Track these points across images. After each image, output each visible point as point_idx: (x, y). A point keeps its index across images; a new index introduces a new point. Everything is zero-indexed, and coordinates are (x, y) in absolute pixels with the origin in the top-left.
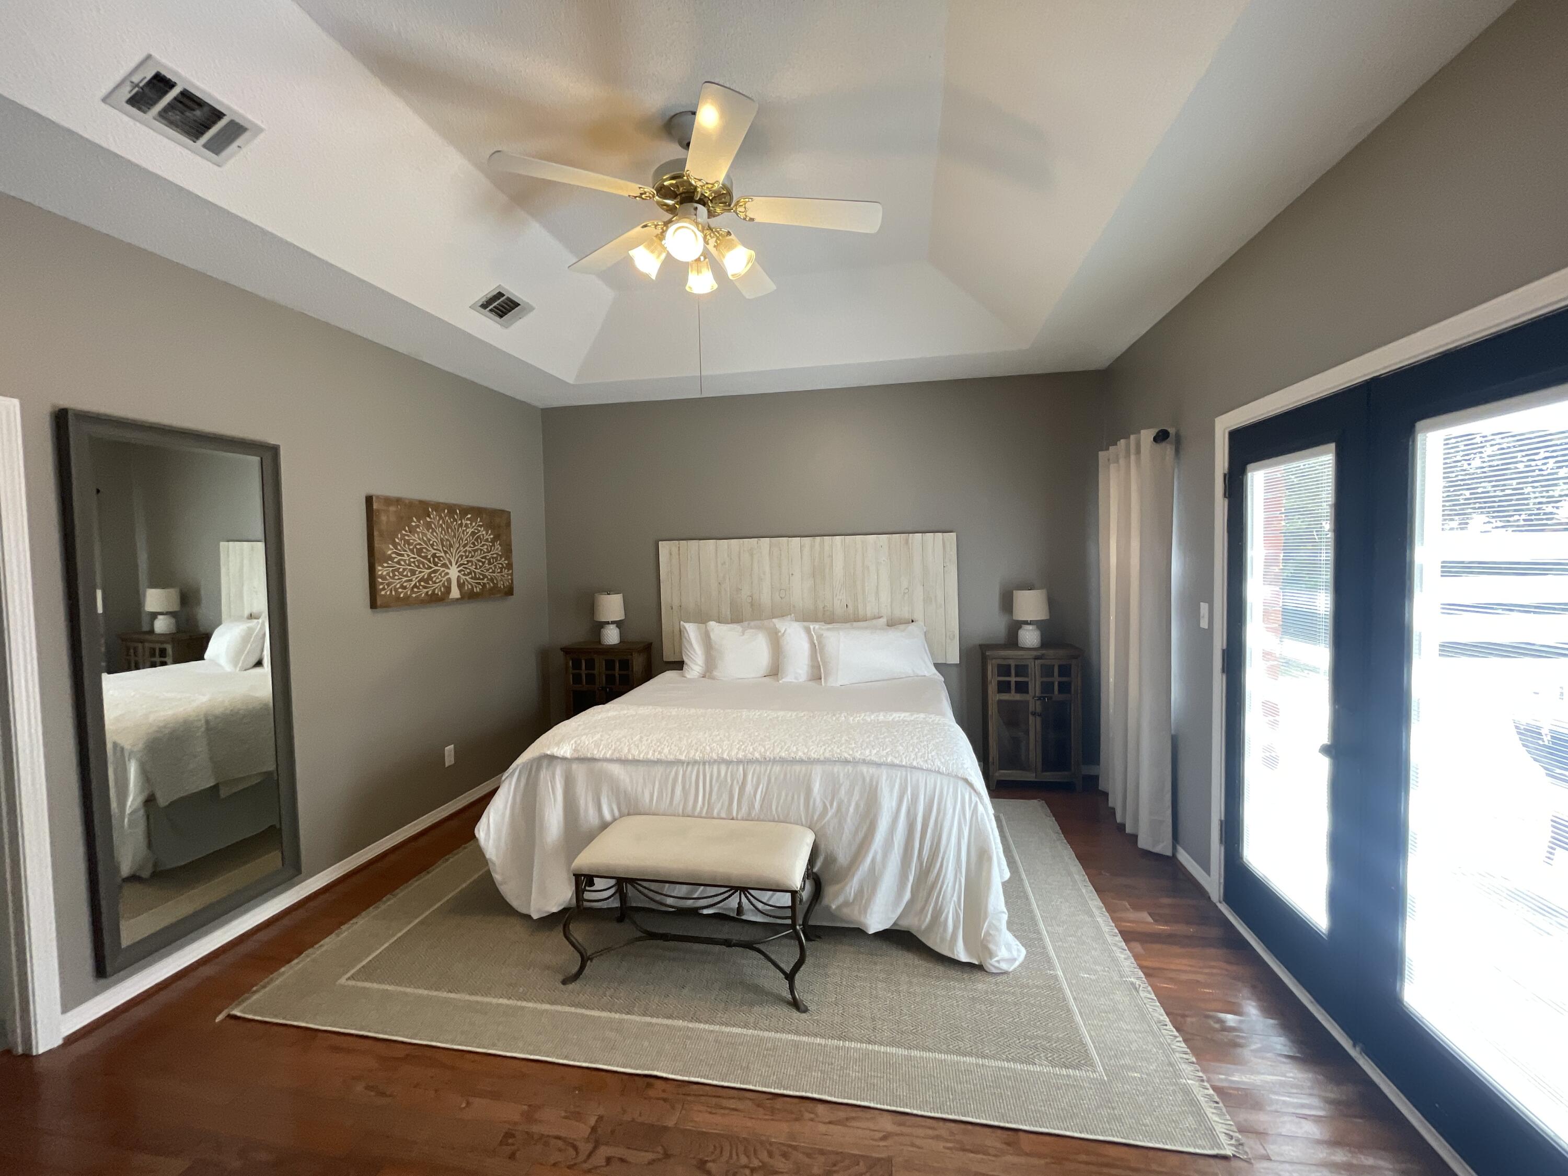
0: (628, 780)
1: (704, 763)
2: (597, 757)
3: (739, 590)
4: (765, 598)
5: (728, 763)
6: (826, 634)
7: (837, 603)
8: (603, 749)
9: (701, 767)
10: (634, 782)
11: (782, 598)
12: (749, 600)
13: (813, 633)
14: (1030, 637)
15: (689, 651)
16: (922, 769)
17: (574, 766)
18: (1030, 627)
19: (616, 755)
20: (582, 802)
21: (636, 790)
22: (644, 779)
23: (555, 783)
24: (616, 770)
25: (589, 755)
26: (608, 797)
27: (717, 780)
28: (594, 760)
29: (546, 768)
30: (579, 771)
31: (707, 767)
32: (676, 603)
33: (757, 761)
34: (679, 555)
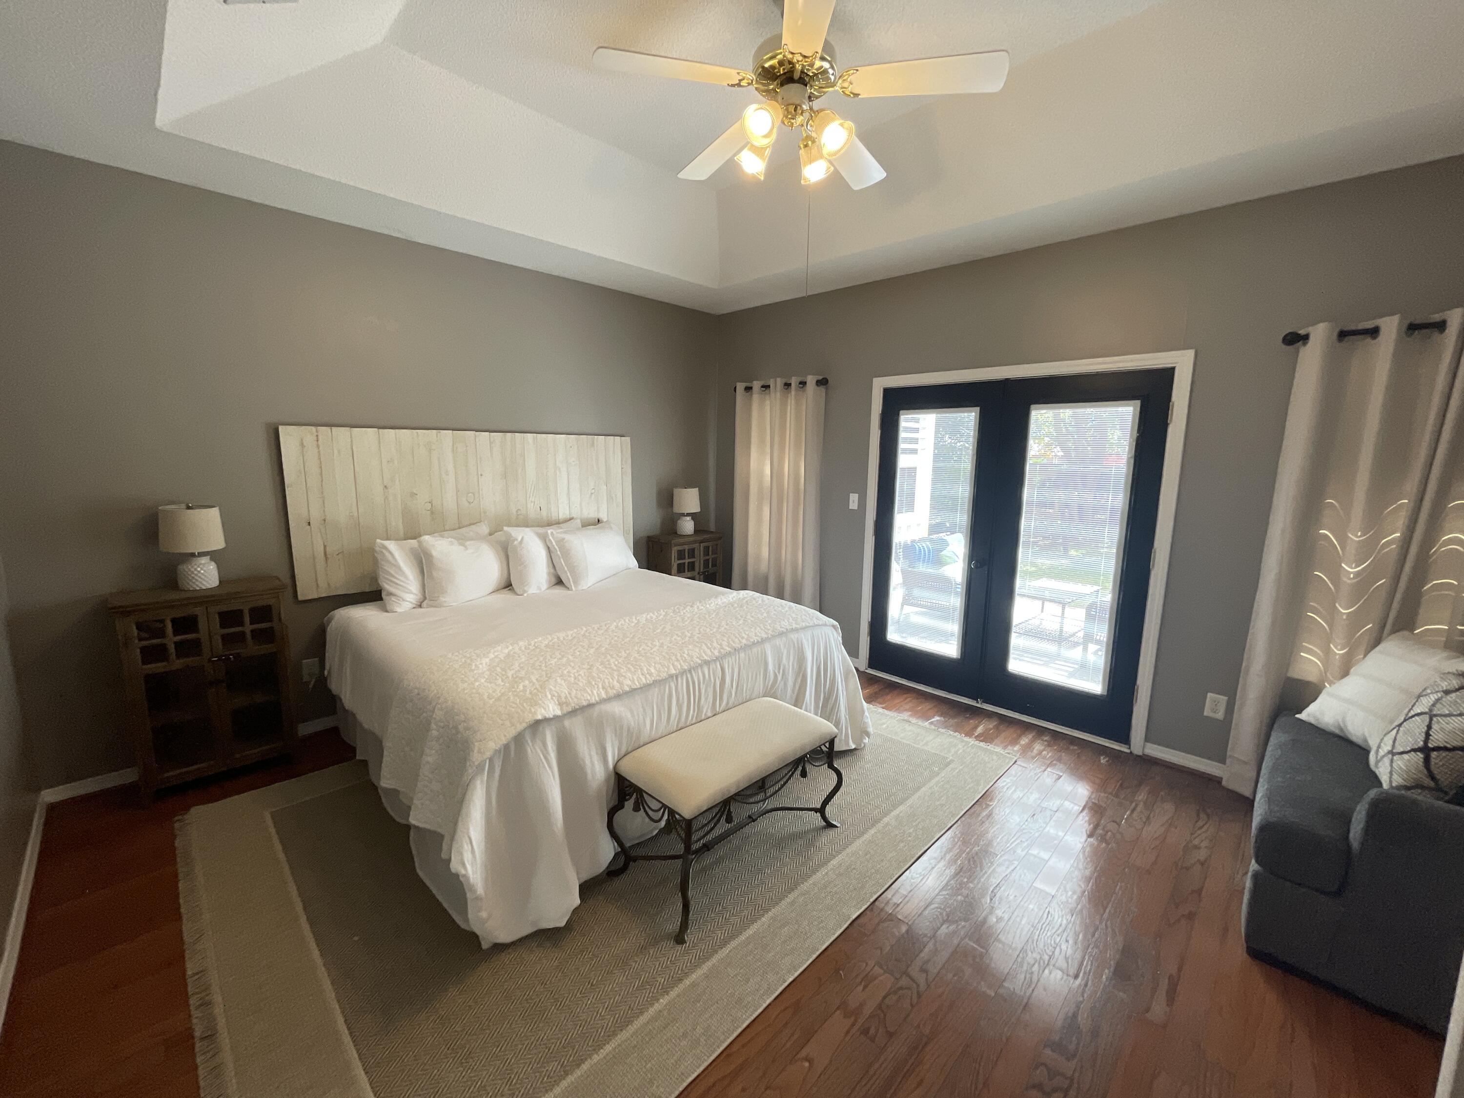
0: (629, 715)
1: (690, 671)
2: (593, 701)
3: (413, 495)
4: (449, 501)
5: (707, 663)
6: (567, 537)
7: (530, 506)
8: (592, 692)
9: (689, 676)
10: (636, 714)
11: (469, 502)
12: (429, 506)
13: (551, 538)
14: (687, 526)
15: (393, 576)
16: (819, 625)
17: (567, 723)
18: (688, 518)
19: (612, 693)
20: (587, 761)
21: (638, 724)
22: (643, 707)
23: (548, 753)
24: (617, 708)
25: (585, 703)
26: (612, 741)
27: (704, 683)
28: (590, 706)
29: (532, 741)
30: (576, 728)
31: (693, 672)
32: (316, 516)
33: (729, 654)
34: (318, 447)
